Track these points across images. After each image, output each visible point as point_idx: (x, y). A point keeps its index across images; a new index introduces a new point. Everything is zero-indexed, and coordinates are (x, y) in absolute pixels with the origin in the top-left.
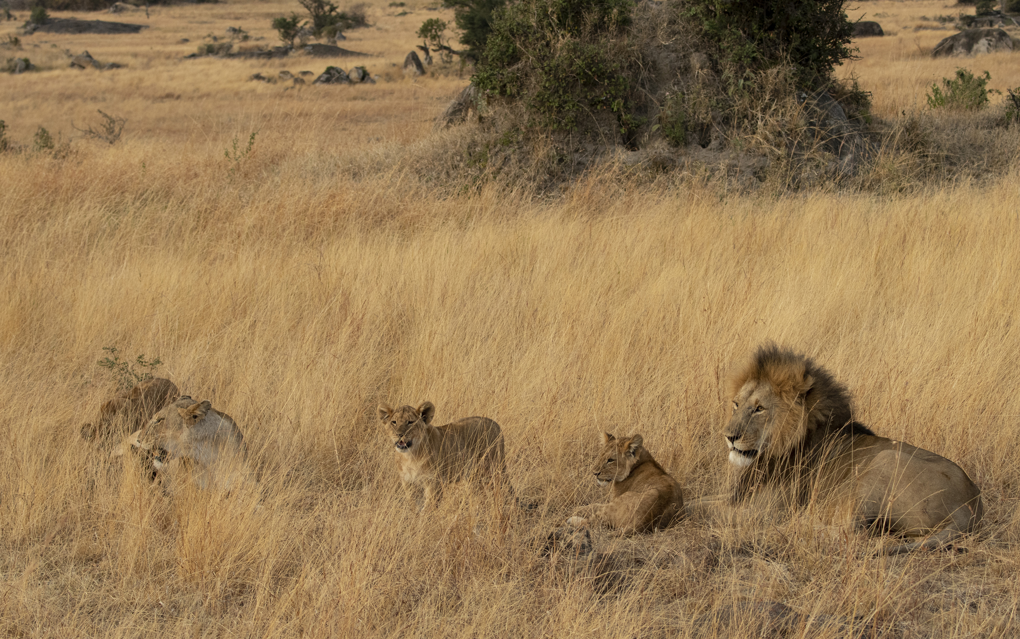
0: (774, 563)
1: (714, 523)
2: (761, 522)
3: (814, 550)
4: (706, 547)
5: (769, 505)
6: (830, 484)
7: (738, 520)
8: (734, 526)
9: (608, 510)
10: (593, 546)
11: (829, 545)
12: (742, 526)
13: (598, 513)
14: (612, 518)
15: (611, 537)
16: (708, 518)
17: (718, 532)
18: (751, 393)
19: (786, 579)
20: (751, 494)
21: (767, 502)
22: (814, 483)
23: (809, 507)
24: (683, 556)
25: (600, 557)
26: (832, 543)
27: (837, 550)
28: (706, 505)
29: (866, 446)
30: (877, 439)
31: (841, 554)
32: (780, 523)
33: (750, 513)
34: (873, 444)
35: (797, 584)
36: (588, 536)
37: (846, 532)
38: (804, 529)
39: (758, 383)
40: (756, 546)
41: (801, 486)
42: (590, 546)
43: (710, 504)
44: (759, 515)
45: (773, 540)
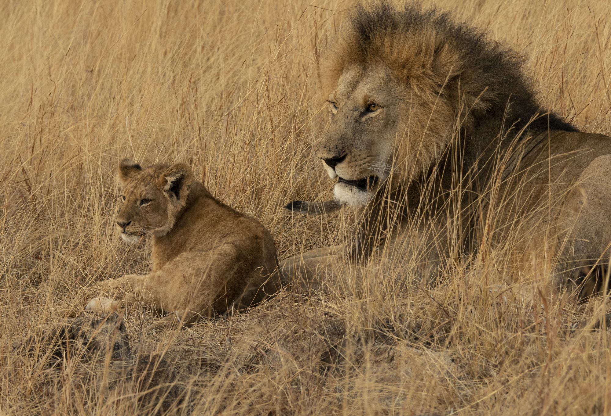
0: (428, 352)
1: (327, 293)
2: (402, 285)
3: (493, 325)
4: (316, 332)
5: (414, 257)
6: (512, 215)
7: (365, 285)
8: (359, 295)
9: (154, 283)
10: (130, 344)
11: (517, 315)
12: (372, 293)
13: (136, 289)
14: (161, 295)
15: (160, 328)
16: (316, 284)
17: (334, 306)
18: (354, 85)
19: (450, 376)
20: (383, 241)
21: (411, 251)
22: (485, 215)
23: (480, 256)
24: (279, 349)
25: (144, 361)
26: (523, 311)
27: (530, 322)
28: (311, 264)
29: (567, 150)
30: (584, 137)
31: (537, 328)
32: (433, 285)
33: (384, 272)
34: (577, 147)
35: (469, 382)
36: (121, 328)
37: (543, 292)
38: (474, 292)
39: (364, 69)
40: (397, 325)
41: (464, 222)
42: (127, 344)
43: (318, 262)
44: (399, 274)
45: (424, 313)
